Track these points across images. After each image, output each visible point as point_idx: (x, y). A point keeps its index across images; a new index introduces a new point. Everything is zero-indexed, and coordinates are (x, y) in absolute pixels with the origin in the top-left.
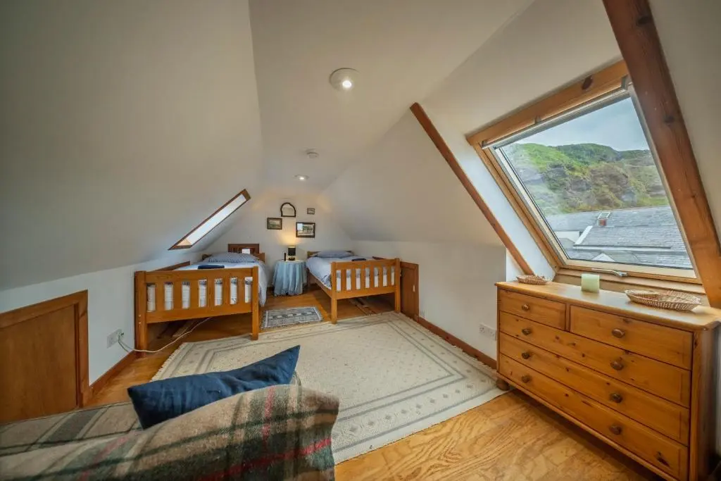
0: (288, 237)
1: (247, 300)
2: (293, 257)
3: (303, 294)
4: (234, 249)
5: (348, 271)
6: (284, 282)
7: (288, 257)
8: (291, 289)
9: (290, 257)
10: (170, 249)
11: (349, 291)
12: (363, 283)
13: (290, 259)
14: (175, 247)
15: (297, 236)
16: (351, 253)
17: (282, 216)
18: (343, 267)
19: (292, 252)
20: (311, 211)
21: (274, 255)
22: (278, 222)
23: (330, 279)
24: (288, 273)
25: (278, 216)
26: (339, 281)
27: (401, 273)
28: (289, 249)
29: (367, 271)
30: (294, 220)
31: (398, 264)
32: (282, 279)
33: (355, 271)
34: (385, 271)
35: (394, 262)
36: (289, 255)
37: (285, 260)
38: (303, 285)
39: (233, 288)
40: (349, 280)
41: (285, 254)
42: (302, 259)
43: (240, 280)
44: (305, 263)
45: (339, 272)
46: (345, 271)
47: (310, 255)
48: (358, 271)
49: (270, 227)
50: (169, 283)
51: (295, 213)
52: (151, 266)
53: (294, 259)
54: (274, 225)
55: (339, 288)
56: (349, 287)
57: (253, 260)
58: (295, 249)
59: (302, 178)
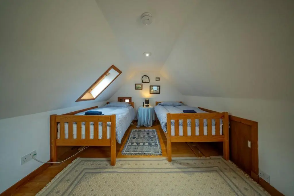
0: (146, 94)
1: (108, 137)
2: (148, 104)
3: (152, 126)
4: (121, 99)
5: (181, 121)
6: (142, 119)
7: (145, 105)
8: (146, 123)
9: (146, 104)
10: (76, 101)
11: (181, 136)
12: (193, 131)
13: (146, 106)
14: (79, 100)
15: (150, 93)
16: (181, 103)
17: (143, 82)
18: (177, 117)
19: (147, 102)
20: (158, 79)
21: (139, 103)
22: (140, 86)
23: (166, 125)
24: (144, 113)
25: (140, 82)
26: (173, 128)
27: (230, 125)
28: (146, 100)
29: (197, 121)
30: (149, 85)
31: (227, 118)
32: (141, 117)
33: (186, 121)
34: (213, 122)
35: (223, 115)
36: (146, 103)
37: (144, 106)
38: (153, 121)
39: (100, 128)
40: (181, 128)
41: (144, 103)
42: (153, 106)
43: (104, 124)
44: (154, 108)
45: (173, 121)
46: (178, 120)
47: (157, 103)
48: (189, 121)
49: (136, 88)
50: (68, 123)
51: (149, 81)
52: (60, 112)
53: (148, 106)
54: (138, 88)
55: (173, 133)
56: (181, 133)
57: (126, 106)
58: (149, 100)
59: (147, 55)
